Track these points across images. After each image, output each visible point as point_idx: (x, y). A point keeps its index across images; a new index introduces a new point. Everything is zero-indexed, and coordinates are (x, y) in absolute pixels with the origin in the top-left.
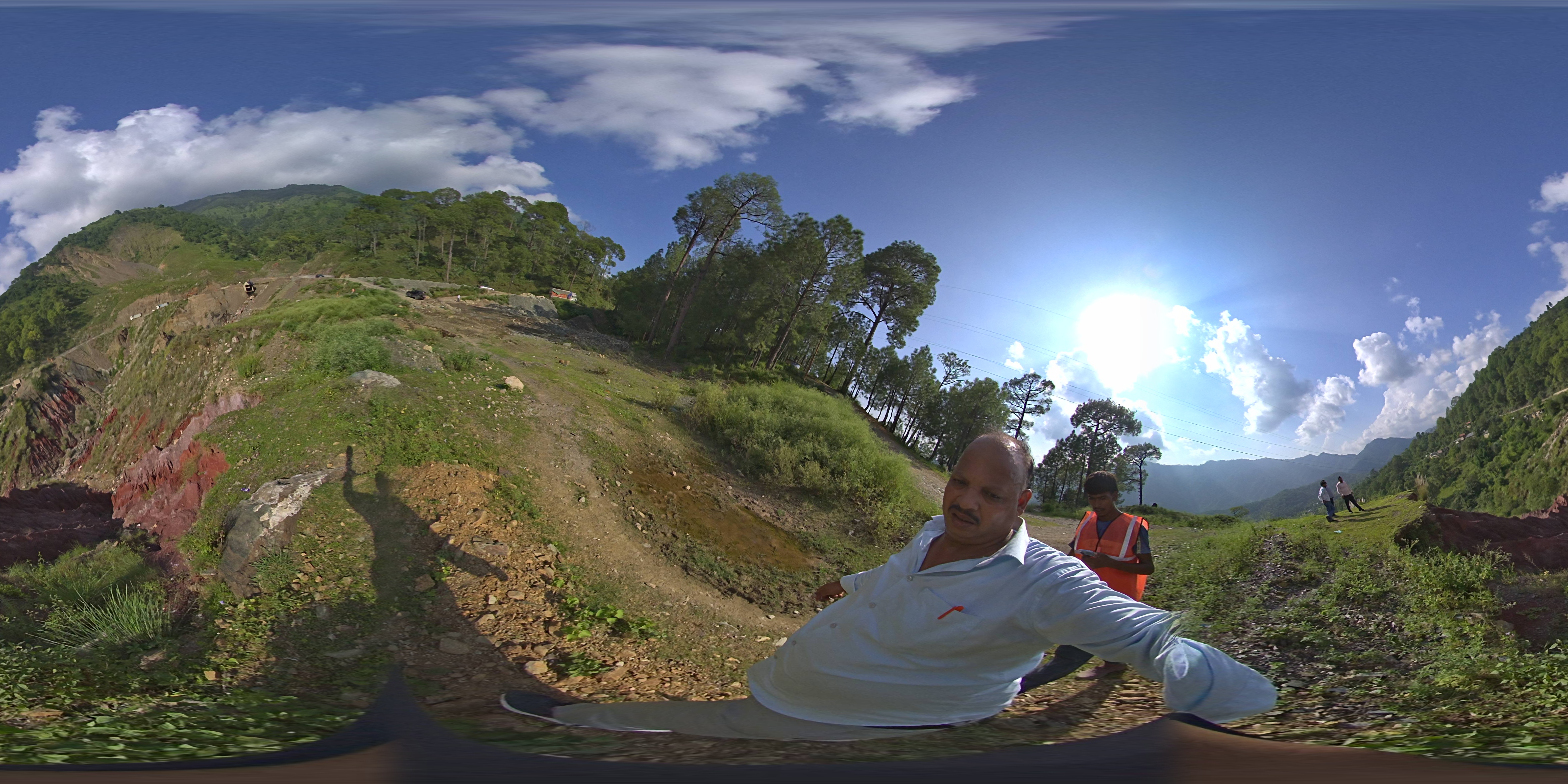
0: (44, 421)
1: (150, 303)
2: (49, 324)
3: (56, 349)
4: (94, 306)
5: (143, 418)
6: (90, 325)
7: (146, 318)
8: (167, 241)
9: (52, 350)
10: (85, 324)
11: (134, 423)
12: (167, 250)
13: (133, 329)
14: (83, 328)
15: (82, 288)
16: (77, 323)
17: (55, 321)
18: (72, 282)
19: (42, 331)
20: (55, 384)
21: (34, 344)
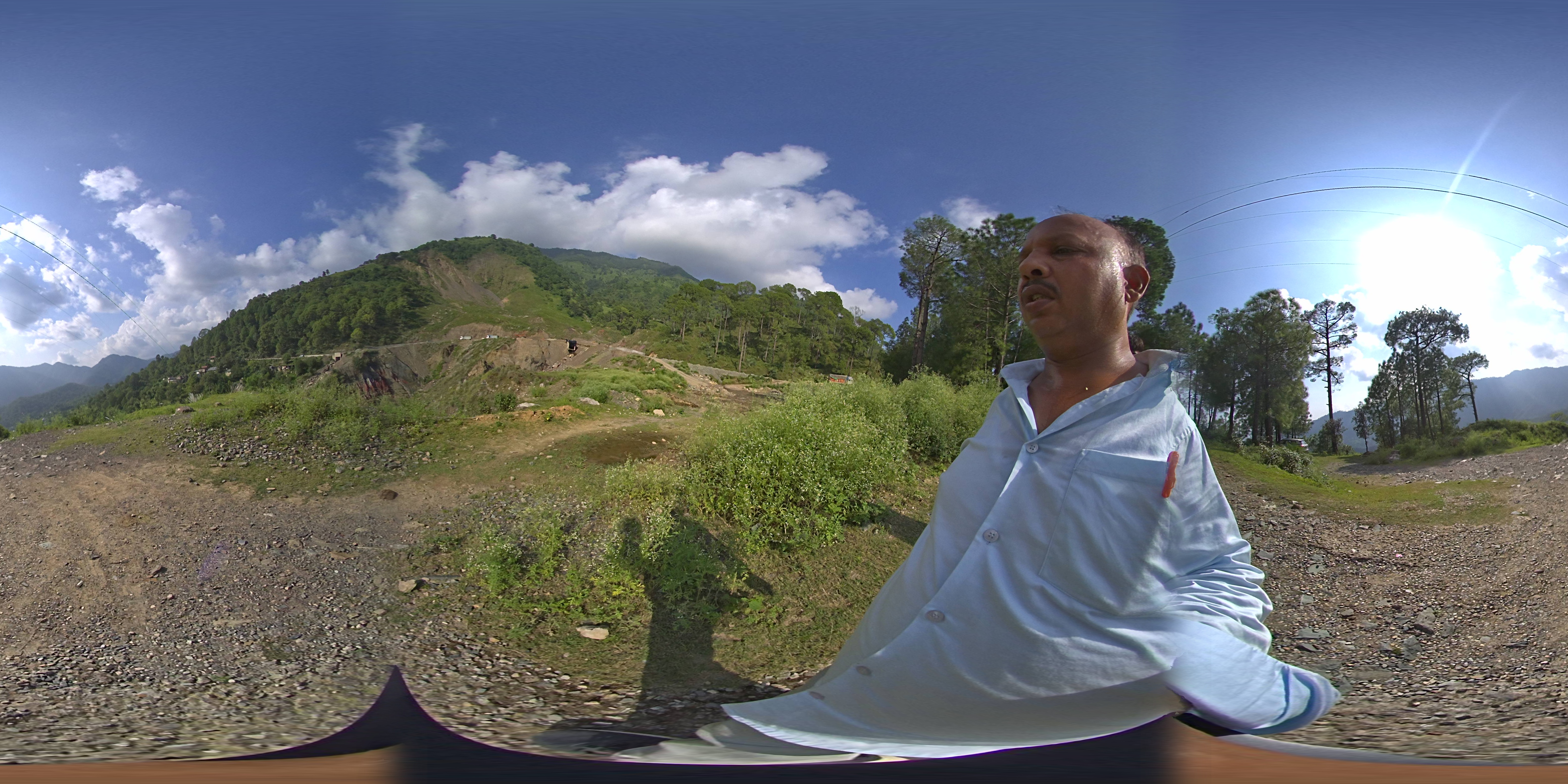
1: (483, 331)
2: (386, 315)
3: (384, 339)
4: (432, 314)
6: (422, 330)
7: (474, 343)
8: (520, 278)
9: (379, 338)
10: (418, 327)
12: (516, 287)
13: (459, 348)
14: (414, 330)
15: (428, 293)
16: (412, 323)
17: (392, 314)
18: (421, 283)
19: (378, 318)
20: (372, 370)
21: (365, 327)
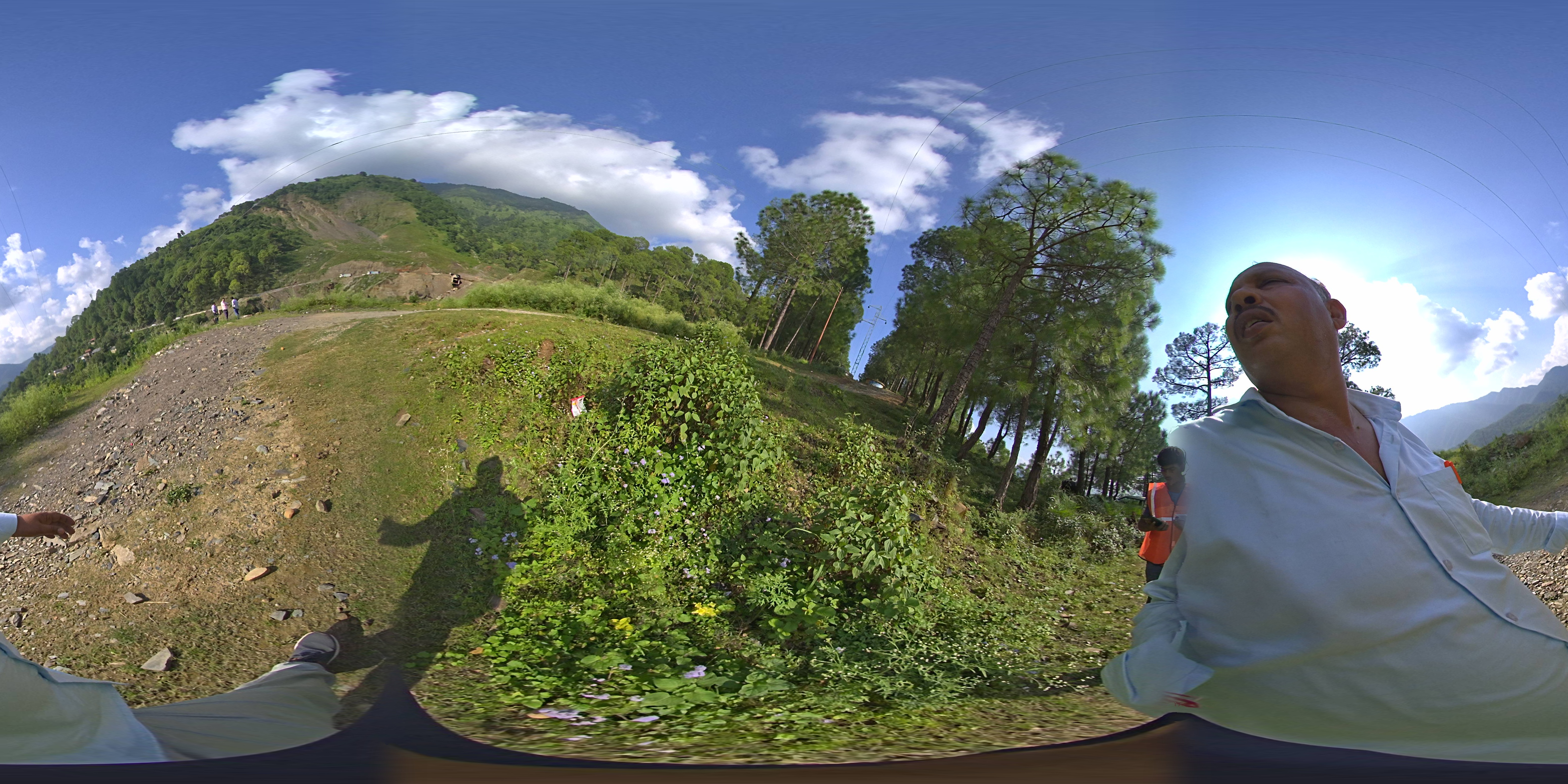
1: (362, 267)
2: (259, 262)
3: (261, 286)
4: (306, 255)
6: (299, 272)
8: (400, 214)
9: (257, 286)
10: (293, 270)
12: (396, 223)
14: (291, 273)
15: (296, 236)
16: (286, 267)
17: (264, 261)
18: (288, 228)
19: (251, 267)
21: (240, 277)
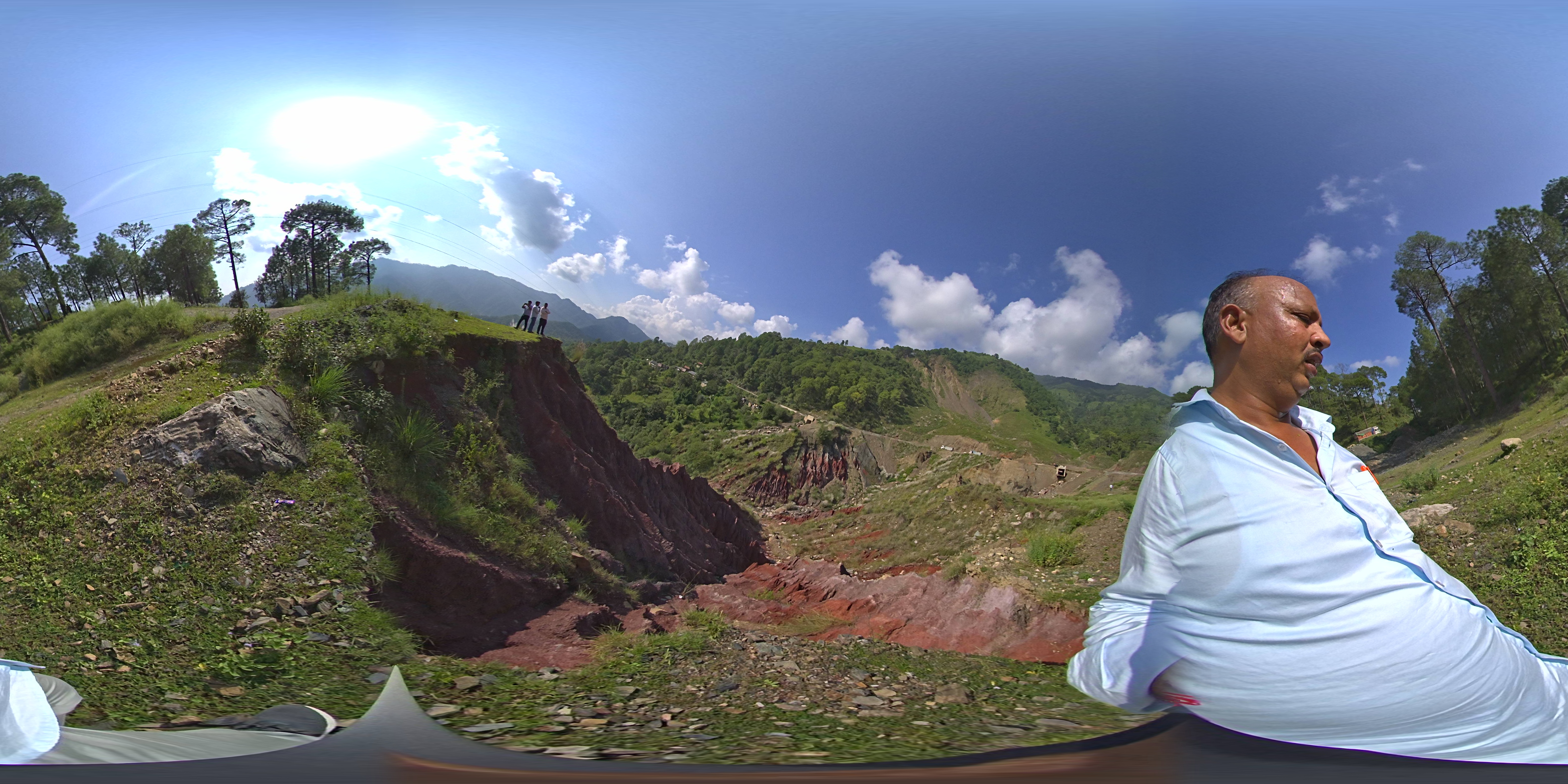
0: (799, 464)
1: (967, 445)
2: (876, 400)
3: (863, 423)
4: (921, 416)
5: (877, 534)
6: (905, 428)
7: (955, 455)
8: (1014, 401)
9: (860, 421)
10: (901, 423)
11: (865, 531)
12: (1008, 410)
13: (937, 457)
14: (898, 426)
15: (925, 395)
16: (898, 418)
17: (882, 402)
18: (922, 385)
19: (867, 401)
20: (836, 447)
21: (851, 404)
